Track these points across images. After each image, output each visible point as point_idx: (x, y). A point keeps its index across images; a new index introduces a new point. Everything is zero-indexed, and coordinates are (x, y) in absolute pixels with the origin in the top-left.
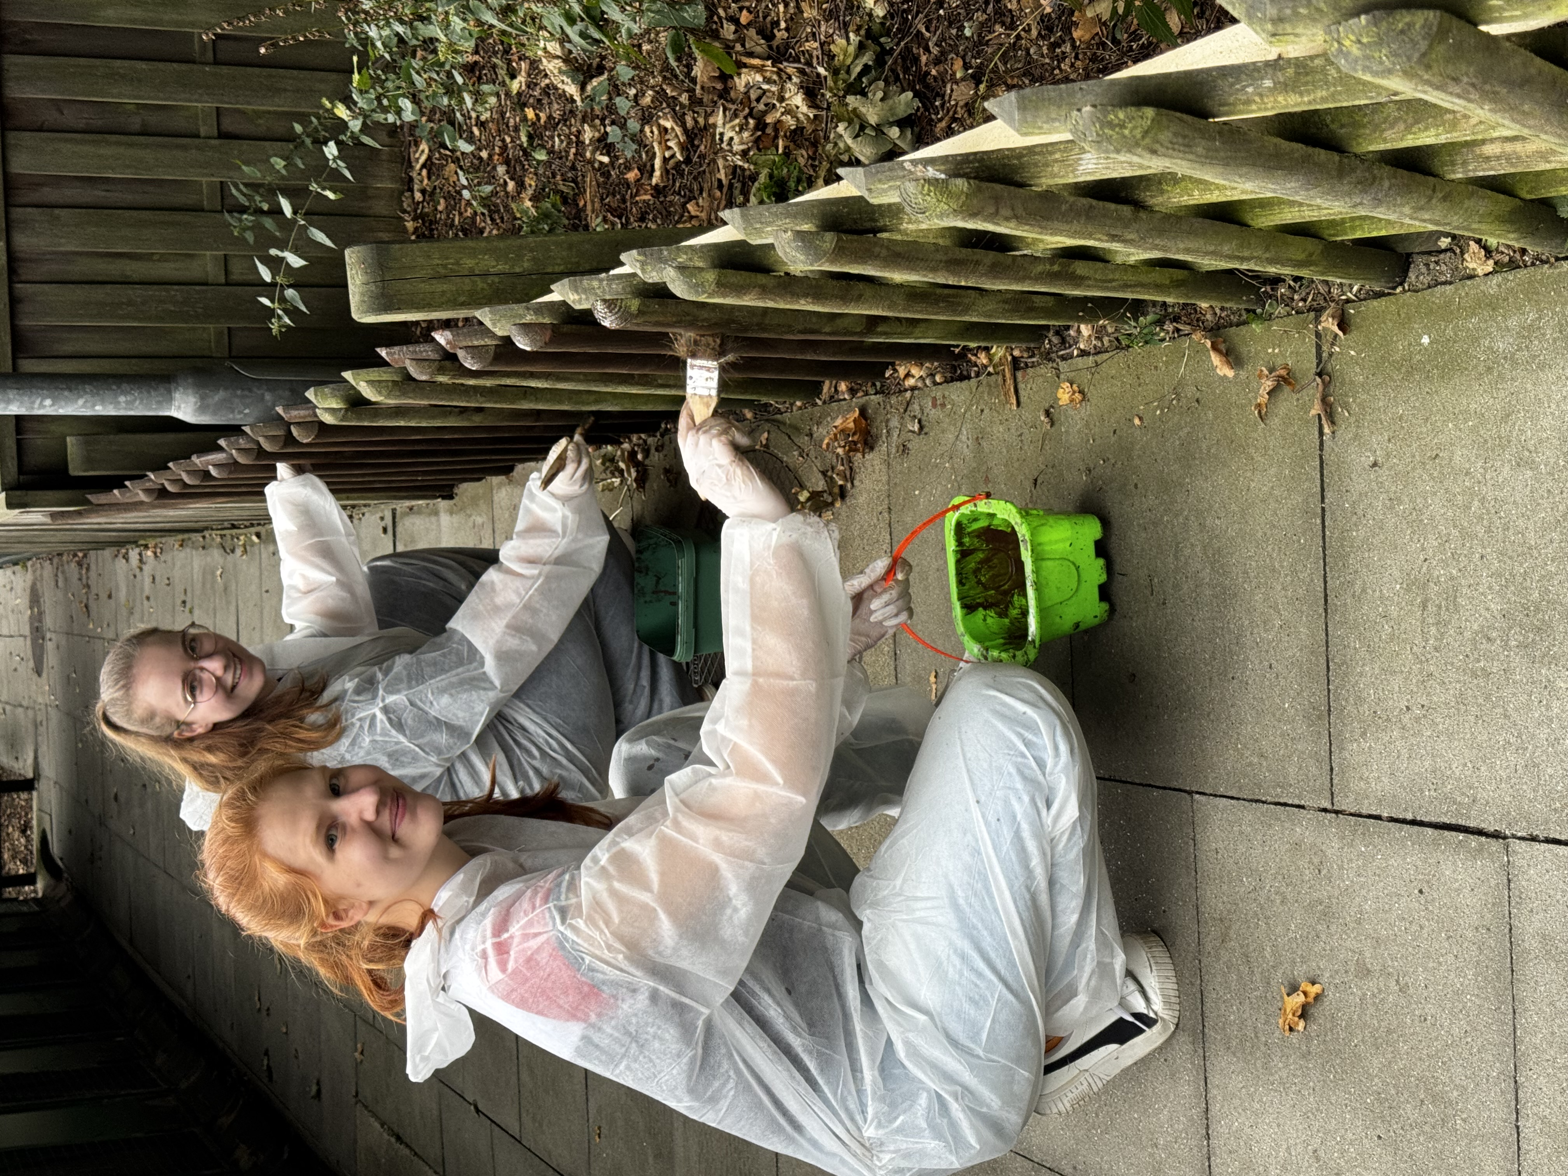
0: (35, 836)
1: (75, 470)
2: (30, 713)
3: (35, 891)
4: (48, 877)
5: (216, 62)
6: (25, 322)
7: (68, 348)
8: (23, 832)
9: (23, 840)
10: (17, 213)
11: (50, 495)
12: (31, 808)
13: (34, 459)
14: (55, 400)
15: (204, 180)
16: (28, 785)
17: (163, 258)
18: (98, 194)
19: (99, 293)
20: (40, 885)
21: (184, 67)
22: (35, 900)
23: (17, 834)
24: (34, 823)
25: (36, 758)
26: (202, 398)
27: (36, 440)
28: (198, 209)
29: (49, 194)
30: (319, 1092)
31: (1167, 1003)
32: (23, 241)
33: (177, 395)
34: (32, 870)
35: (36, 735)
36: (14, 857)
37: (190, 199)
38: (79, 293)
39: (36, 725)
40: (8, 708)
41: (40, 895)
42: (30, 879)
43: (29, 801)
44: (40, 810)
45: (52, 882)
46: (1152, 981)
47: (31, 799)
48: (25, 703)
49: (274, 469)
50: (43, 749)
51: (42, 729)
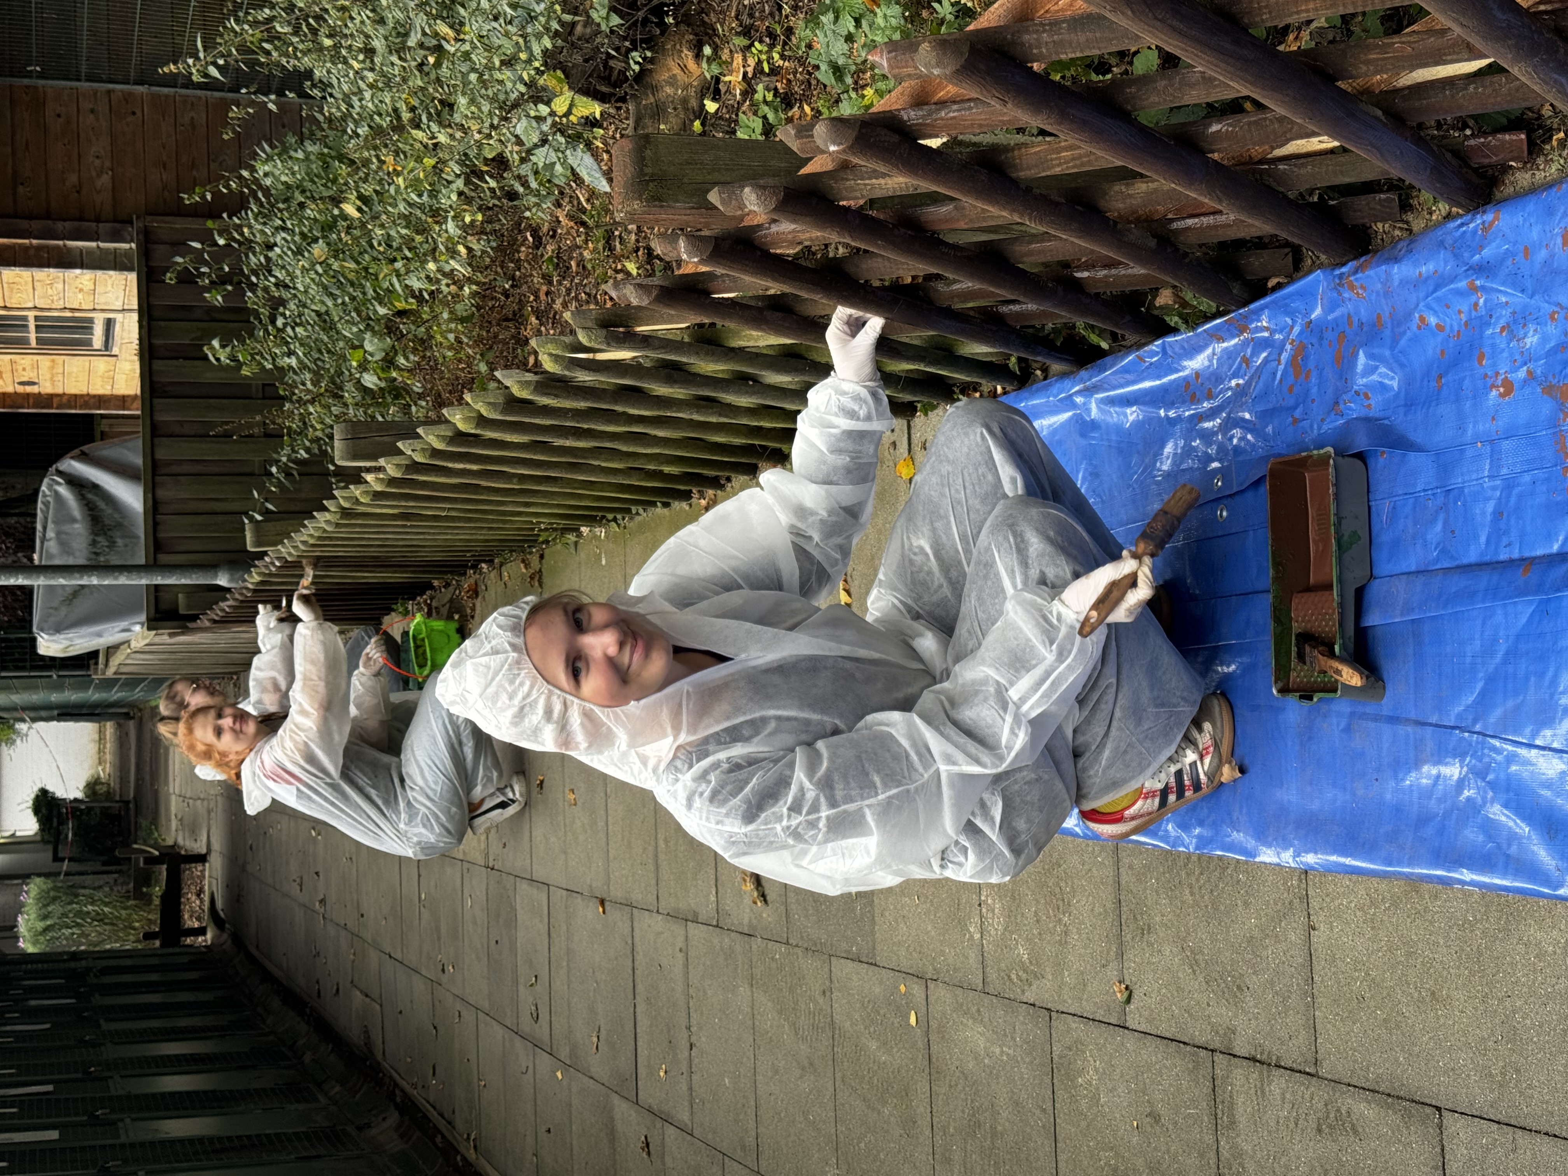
0: (206, 898)
1: (182, 611)
2: (205, 803)
3: (206, 941)
4: (215, 929)
5: (264, 398)
6: (161, 535)
7: (182, 548)
8: (198, 895)
9: (198, 902)
10: (158, 479)
11: (169, 623)
12: (204, 877)
13: (163, 606)
14: (163, 577)
15: (257, 459)
16: (202, 859)
17: (233, 500)
18: (200, 468)
19: (200, 519)
20: (209, 936)
21: (247, 401)
22: (205, 947)
23: (194, 898)
24: (206, 888)
25: (208, 837)
26: (232, 575)
27: (165, 596)
28: (252, 474)
29: (175, 469)
30: (338, 990)
31: (521, 795)
32: (161, 493)
33: (220, 574)
34: (204, 925)
35: (209, 819)
36: (191, 916)
37: (247, 470)
38: (190, 519)
39: (209, 812)
40: (191, 801)
41: (209, 942)
42: (202, 931)
43: (203, 871)
44: (210, 877)
45: (218, 932)
46: (517, 788)
47: (204, 870)
48: (202, 796)
49: (256, 608)
50: (213, 830)
51: (213, 815)
